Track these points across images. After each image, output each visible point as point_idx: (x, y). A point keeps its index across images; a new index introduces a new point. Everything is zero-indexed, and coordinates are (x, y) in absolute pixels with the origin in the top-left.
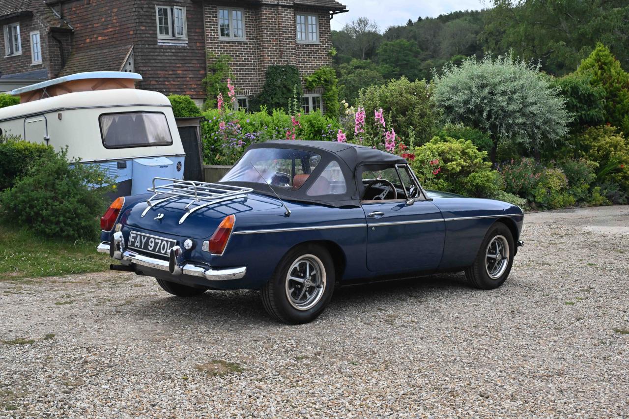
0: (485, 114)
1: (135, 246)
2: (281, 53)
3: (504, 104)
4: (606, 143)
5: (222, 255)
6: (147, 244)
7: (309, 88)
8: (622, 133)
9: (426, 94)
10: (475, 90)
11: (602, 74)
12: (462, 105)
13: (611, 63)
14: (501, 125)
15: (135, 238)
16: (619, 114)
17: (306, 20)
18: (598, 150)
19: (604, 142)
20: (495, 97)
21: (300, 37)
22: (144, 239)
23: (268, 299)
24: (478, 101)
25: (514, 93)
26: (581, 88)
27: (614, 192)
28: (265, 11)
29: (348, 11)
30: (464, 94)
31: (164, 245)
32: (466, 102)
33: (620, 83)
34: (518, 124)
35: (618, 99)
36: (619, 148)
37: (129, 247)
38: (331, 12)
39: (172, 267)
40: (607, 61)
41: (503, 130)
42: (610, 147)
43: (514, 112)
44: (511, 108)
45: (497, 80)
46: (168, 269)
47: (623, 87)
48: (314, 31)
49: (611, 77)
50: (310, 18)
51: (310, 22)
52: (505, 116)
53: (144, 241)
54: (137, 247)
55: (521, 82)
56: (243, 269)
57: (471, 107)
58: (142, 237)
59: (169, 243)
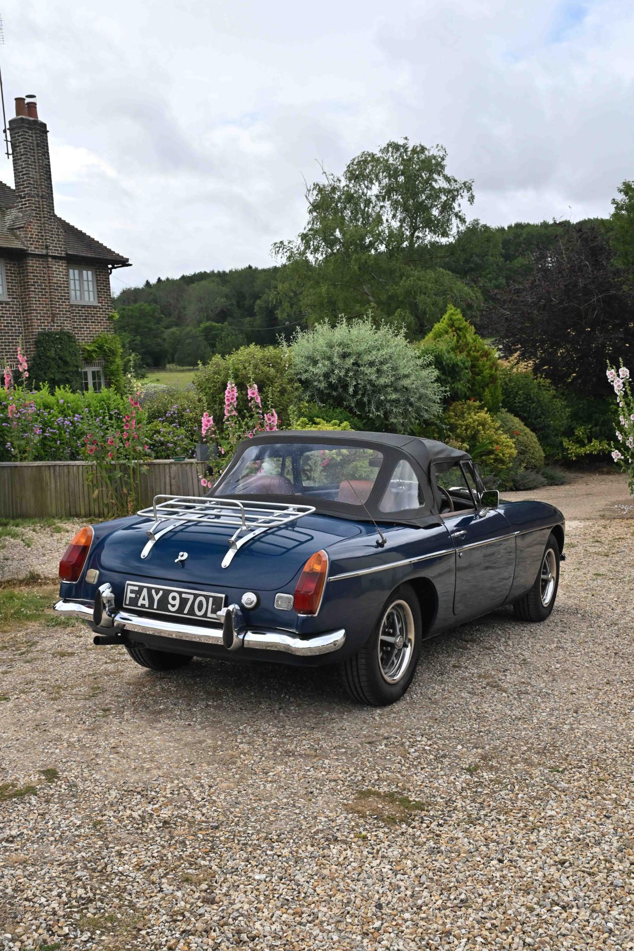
0: (351, 390)
1: (139, 605)
2: (54, 315)
3: (373, 377)
4: (474, 422)
5: (316, 615)
6: (163, 602)
7: (88, 361)
8: (486, 409)
9: (285, 366)
10: (336, 360)
11: (458, 341)
12: (322, 378)
13: (465, 328)
14: (369, 402)
15: (139, 592)
16: (480, 387)
17: (81, 275)
18: (466, 430)
19: (471, 420)
20: (362, 368)
21: (75, 297)
22: (157, 594)
23: (355, 673)
24: (342, 374)
25: (382, 363)
26: (445, 358)
27: (488, 477)
28: (31, 262)
29: (131, 265)
30: (324, 366)
31: (201, 603)
32: (326, 376)
33: (478, 351)
34: (389, 401)
35: (477, 370)
36: (487, 426)
37: (124, 606)
38: (110, 266)
39: (228, 637)
40: (461, 326)
41: (373, 408)
42: (478, 426)
43: (386, 386)
44: (383, 381)
45: (362, 348)
46: (221, 642)
47: (482, 356)
48: (91, 289)
49: (467, 344)
50: (85, 272)
51: (85, 278)
52: (373, 391)
53: (156, 598)
54: (143, 606)
55: (390, 351)
56: (339, 636)
57: (334, 381)
58: (153, 591)
59: (211, 600)
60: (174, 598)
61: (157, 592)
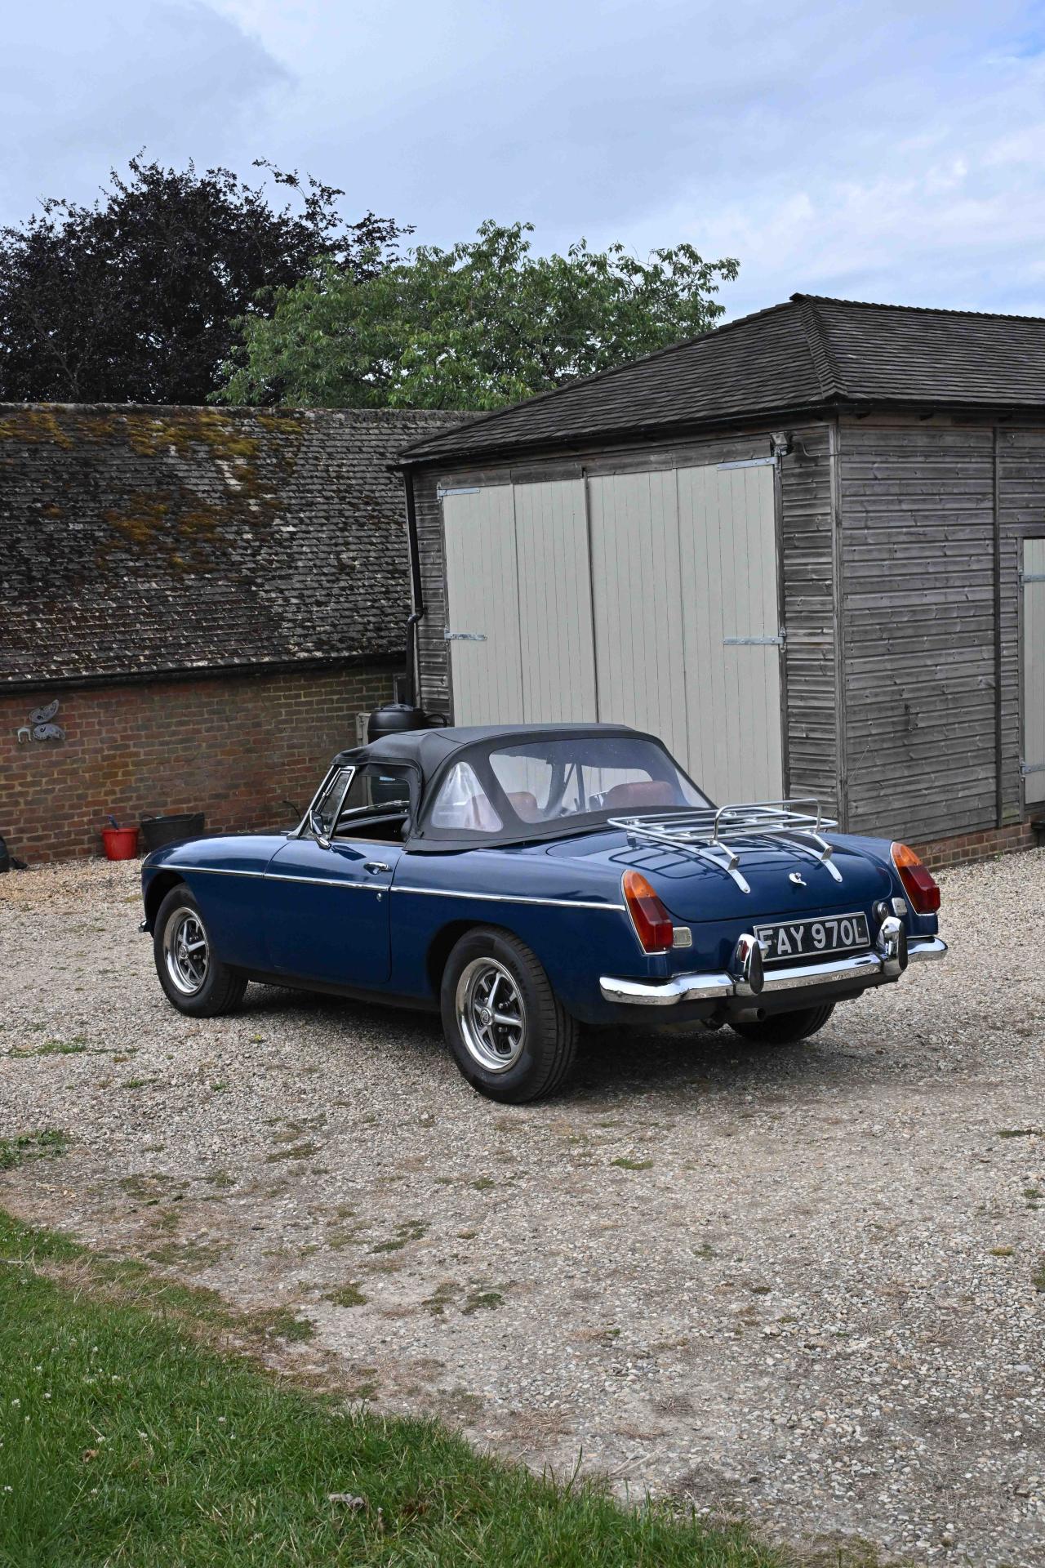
6: (808, 940)
22: (798, 933)
39: (903, 956)
53: (798, 937)
58: (792, 929)
59: (854, 921)
60: (818, 932)
61: (797, 928)
